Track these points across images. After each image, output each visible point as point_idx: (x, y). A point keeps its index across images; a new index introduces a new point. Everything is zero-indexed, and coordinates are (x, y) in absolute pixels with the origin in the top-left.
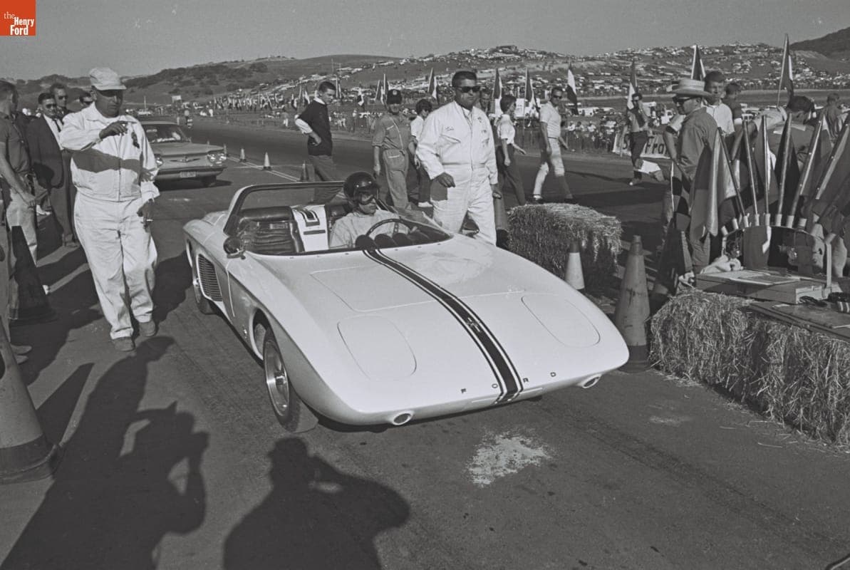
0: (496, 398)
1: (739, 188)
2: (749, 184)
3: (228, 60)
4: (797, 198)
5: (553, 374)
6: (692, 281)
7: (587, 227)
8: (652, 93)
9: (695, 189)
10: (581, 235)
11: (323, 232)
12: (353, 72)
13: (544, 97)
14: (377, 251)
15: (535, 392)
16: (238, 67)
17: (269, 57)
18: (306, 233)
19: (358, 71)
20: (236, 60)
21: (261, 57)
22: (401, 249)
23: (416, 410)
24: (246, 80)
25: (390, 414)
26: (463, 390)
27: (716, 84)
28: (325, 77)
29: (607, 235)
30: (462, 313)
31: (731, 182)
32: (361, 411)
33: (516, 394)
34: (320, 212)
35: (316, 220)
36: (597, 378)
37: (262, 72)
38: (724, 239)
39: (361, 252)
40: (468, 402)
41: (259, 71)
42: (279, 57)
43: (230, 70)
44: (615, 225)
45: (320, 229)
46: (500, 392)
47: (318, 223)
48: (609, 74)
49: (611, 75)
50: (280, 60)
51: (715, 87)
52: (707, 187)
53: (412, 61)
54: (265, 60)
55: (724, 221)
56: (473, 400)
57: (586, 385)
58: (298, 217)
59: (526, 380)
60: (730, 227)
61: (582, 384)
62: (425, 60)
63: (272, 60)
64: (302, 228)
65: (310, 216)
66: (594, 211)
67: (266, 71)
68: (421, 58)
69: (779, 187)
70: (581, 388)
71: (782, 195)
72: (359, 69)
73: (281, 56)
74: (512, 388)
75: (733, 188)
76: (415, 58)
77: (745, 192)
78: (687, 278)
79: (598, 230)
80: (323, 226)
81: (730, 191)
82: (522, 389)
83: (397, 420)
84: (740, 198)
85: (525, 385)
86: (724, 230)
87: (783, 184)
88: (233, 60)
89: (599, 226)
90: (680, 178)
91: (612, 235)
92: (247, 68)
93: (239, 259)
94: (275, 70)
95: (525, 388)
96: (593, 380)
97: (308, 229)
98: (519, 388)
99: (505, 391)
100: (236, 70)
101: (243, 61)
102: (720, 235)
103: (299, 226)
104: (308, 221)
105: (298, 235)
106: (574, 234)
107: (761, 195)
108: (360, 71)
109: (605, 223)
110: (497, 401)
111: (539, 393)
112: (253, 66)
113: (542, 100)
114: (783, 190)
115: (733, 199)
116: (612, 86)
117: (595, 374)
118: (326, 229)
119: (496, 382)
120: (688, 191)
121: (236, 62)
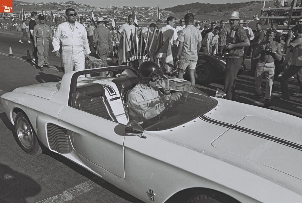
1: (131, 49)
2: (133, 47)
4: (144, 51)
6: (119, 76)
7: (92, 63)
8: (123, 22)
9: (119, 49)
10: (90, 65)
11: (118, 98)
13: (86, 22)
14: (203, 115)
18: (111, 100)
27: (131, 19)
29: (98, 65)
31: (129, 47)
34: (114, 85)
35: (115, 93)
38: (128, 64)
44: (101, 62)
45: (117, 97)
47: (116, 94)
51: (131, 20)
52: (122, 48)
55: (127, 58)
60: (129, 60)
66: (95, 58)
69: (140, 48)
71: (141, 50)
75: (129, 49)
77: (132, 50)
78: (118, 75)
79: (96, 63)
80: (118, 95)
81: (128, 50)
84: (131, 52)
86: (127, 61)
87: (141, 47)
89: (96, 62)
90: (115, 46)
91: (100, 65)
97: (111, 98)
102: (127, 62)
104: (111, 94)
105: (107, 102)
106: (88, 65)
107: (136, 51)
109: (98, 61)
113: (85, 22)
114: (141, 49)
115: (129, 51)
116: (110, 19)
120: (117, 50)
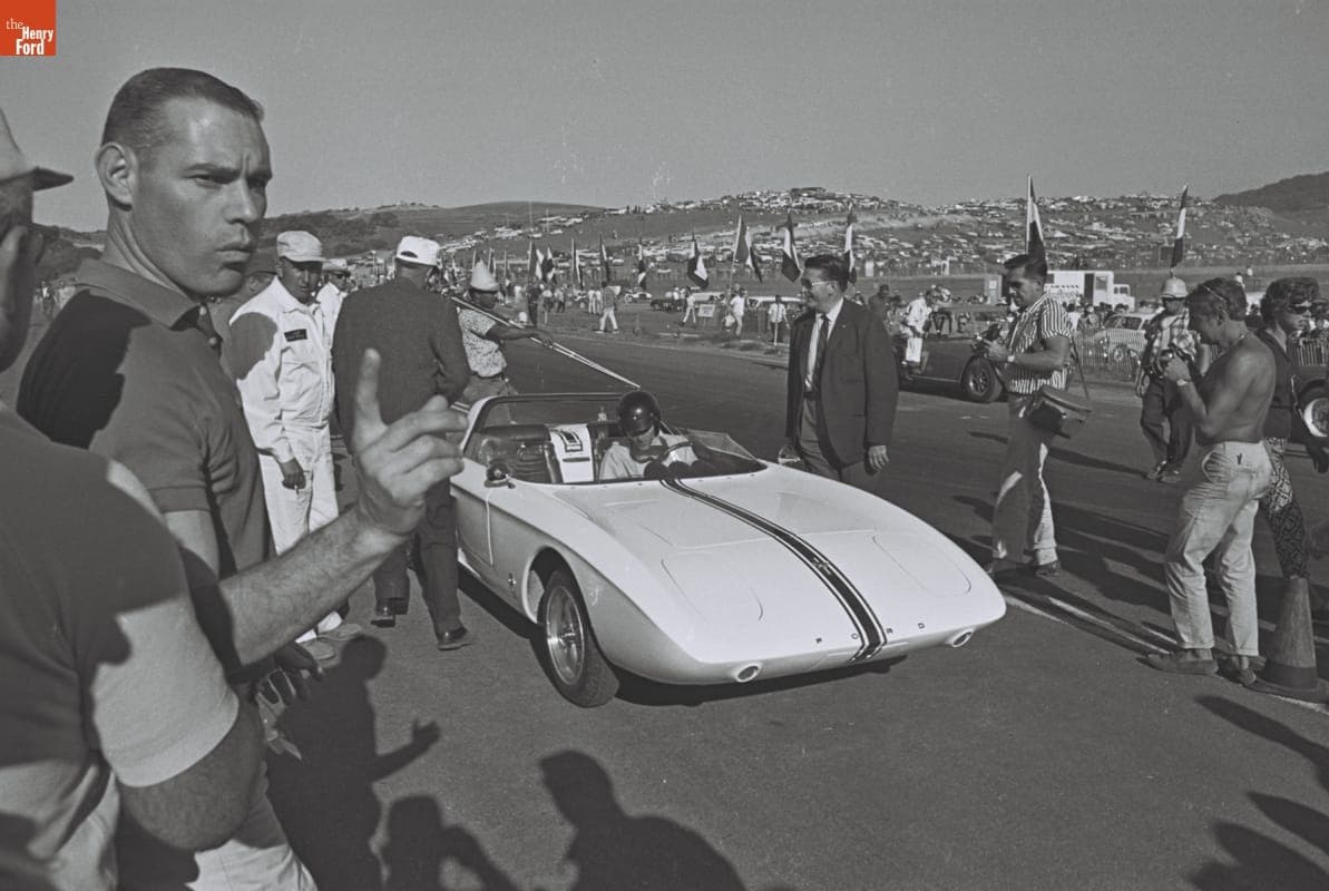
0: (855, 652)
3: (334, 208)
5: (921, 626)
11: (586, 459)
12: (568, 224)
14: (677, 481)
15: (898, 648)
16: (350, 219)
17: (398, 203)
18: (566, 460)
19: (575, 223)
20: (347, 207)
21: (385, 204)
22: (706, 480)
23: (766, 662)
24: (367, 238)
25: (734, 666)
26: (819, 640)
28: (520, 231)
30: (807, 553)
32: (700, 659)
33: (877, 649)
34: (582, 432)
35: (578, 444)
36: (969, 633)
37: (392, 226)
39: (657, 483)
40: (824, 654)
41: (386, 224)
42: (413, 204)
43: (341, 221)
45: (583, 456)
46: (861, 645)
47: (580, 448)
48: (1001, 235)
49: (1005, 237)
50: (415, 208)
53: (666, 208)
54: (393, 209)
56: (830, 652)
57: (956, 643)
58: (555, 439)
59: (890, 631)
61: (952, 641)
62: (687, 207)
63: (402, 209)
64: (561, 454)
65: (570, 437)
67: (396, 225)
68: (679, 203)
70: (949, 646)
72: (578, 220)
73: (418, 203)
74: (874, 641)
76: (671, 203)
80: (587, 452)
82: (886, 642)
83: (742, 675)
85: (890, 637)
88: (341, 209)
92: (367, 220)
93: (506, 488)
94: (410, 224)
95: (889, 639)
96: (963, 637)
97: (568, 456)
98: (882, 640)
99: (867, 643)
100: (349, 223)
101: (357, 209)
103: (557, 450)
105: (556, 464)
108: (580, 223)
110: (855, 656)
111: (902, 649)
112: (376, 217)
117: (966, 628)
118: (590, 455)
119: (856, 632)
121: (346, 210)
